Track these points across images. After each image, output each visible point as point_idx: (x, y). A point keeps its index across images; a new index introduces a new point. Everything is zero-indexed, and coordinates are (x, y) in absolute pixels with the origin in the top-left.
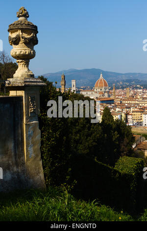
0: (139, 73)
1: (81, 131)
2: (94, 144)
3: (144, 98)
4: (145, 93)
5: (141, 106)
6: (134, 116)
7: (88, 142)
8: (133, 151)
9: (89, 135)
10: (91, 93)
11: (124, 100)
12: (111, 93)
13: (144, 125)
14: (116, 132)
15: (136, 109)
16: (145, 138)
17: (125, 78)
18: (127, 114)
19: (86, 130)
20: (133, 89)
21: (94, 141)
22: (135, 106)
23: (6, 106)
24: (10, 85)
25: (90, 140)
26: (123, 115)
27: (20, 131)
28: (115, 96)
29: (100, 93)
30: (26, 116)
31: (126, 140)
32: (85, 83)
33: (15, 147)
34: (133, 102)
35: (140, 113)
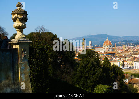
0: (132, 36)
1: (89, 72)
2: (97, 79)
3: (134, 52)
4: (135, 48)
5: (132, 57)
6: (128, 63)
7: (94, 78)
8: (124, 84)
9: (94, 74)
10: (101, 49)
11: (122, 53)
12: (114, 49)
13: (135, 68)
14: (112, 72)
15: (129, 59)
16: (134, 76)
17: (122, 39)
18: (123, 62)
19: (92, 71)
20: (128, 46)
21: (97, 78)
22: (129, 56)
23: (7, 53)
24: (12, 43)
25: (95, 77)
26: (121, 62)
27: (16, 67)
28: (116, 50)
29: (107, 49)
30: (20, 58)
31: (119, 77)
32: (98, 43)
33: (13, 75)
34: (127, 54)
35: (132, 61)
